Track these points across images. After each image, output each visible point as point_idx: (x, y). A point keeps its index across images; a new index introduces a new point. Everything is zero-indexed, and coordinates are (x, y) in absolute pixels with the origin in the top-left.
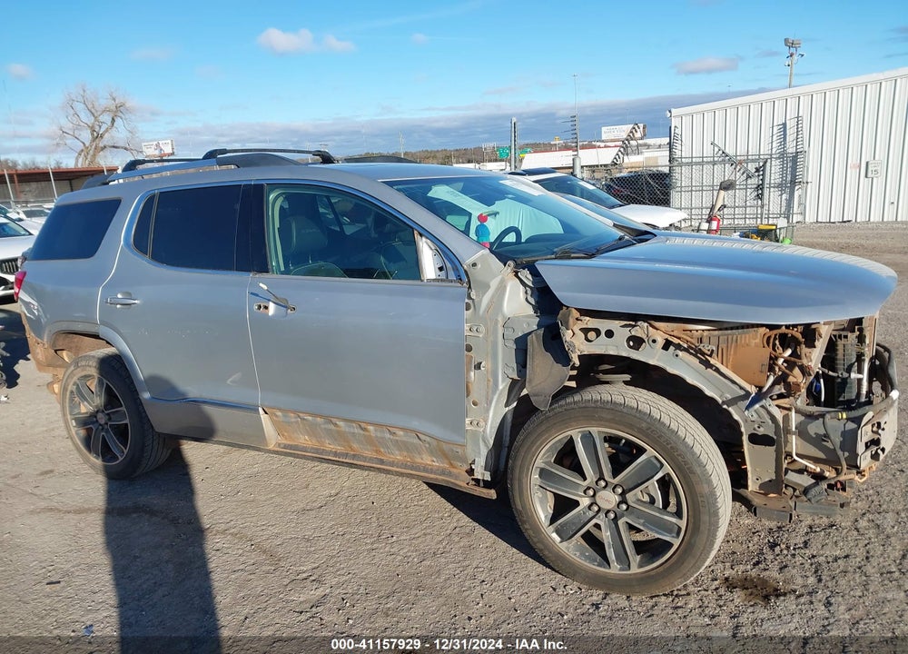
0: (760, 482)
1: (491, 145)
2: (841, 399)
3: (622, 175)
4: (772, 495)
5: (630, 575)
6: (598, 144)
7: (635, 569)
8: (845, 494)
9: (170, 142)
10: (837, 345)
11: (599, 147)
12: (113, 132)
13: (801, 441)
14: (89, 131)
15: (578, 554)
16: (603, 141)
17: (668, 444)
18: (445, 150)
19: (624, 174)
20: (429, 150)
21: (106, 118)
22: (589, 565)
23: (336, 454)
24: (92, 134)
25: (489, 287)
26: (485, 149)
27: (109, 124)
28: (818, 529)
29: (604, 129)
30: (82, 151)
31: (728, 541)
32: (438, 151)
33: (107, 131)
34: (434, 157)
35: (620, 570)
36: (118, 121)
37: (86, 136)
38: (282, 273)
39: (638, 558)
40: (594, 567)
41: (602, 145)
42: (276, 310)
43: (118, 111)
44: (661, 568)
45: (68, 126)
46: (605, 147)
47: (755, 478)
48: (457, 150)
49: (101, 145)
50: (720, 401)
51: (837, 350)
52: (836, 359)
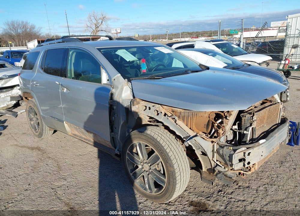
0: (207, 168)
1: (228, 29)
2: (243, 140)
3: (276, 40)
4: (211, 174)
5: (152, 195)
6: (269, 28)
7: (153, 194)
8: (243, 177)
9: (119, 28)
10: (242, 119)
11: (270, 30)
12: (102, 26)
13: (218, 155)
14: (95, 26)
15: (139, 184)
16: (271, 27)
17: (160, 151)
18: (211, 31)
19: (277, 40)
20: (205, 31)
21: (100, 21)
22: (141, 189)
23: (85, 139)
24: (96, 27)
25: (118, 88)
26: (225, 30)
27: (101, 23)
28: (241, 188)
29: (272, 23)
30: (92, 32)
31: (205, 187)
32: (208, 31)
33: (100, 25)
34: (207, 33)
35: (150, 192)
36: (103, 22)
37: (94, 27)
38: (73, 78)
39: (156, 189)
40: (143, 190)
41: (272, 29)
42: (66, 91)
43: (103, 19)
44: (160, 195)
45: (89, 24)
46: (273, 29)
47: (205, 167)
48: (215, 31)
49: (98, 30)
50: (182, 137)
51: (242, 121)
52: (242, 125)
